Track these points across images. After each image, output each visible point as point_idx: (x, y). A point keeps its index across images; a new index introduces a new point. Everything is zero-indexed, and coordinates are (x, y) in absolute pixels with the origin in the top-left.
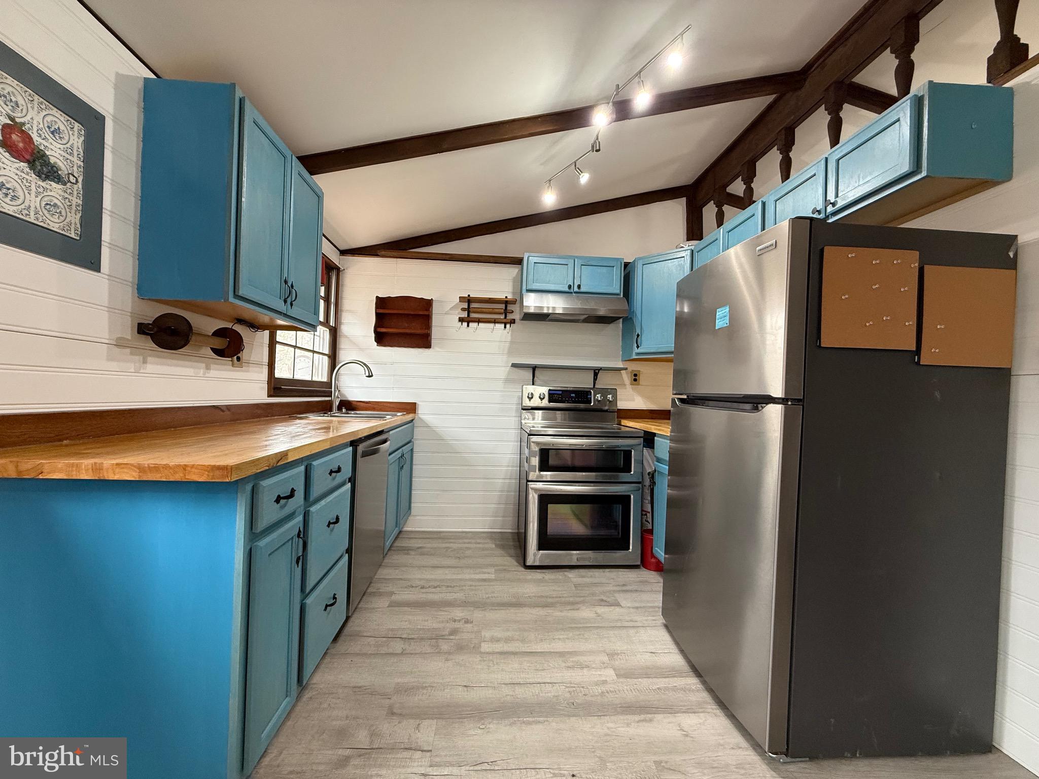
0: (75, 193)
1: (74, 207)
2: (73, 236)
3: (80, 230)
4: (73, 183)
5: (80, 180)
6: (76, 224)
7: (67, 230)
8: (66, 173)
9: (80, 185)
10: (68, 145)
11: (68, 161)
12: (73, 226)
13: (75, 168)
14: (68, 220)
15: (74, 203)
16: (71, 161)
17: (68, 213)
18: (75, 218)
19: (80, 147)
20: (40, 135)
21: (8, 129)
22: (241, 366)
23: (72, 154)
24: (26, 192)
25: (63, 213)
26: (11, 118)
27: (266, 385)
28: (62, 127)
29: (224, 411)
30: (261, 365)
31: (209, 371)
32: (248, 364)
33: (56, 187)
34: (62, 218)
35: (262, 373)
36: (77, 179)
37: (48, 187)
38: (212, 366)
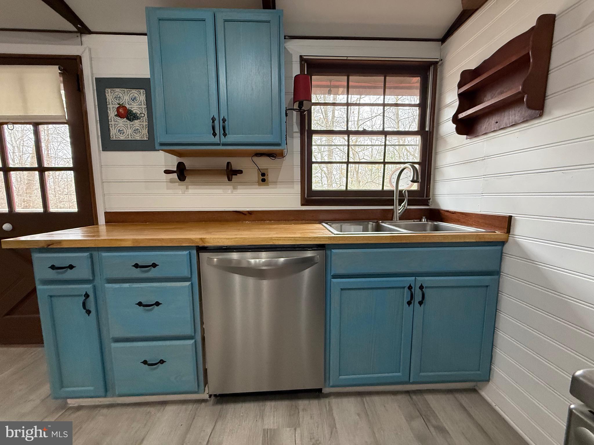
0: (144, 120)
1: (144, 127)
2: (145, 139)
3: (148, 136)
4: (143, 117)
5: (146, 114)
7: (143, 137)
8: (140, 113)
9: (146, 116)
10: (140, 102)
11: (140, 108)
12: (145, 135)
13: (143, 110)
14: (143, 133)
15: (144, 125)
17: (143, 130)
18: (145, 131)
19: (144, 100)
20: (129, 104)
21: (118, 109)
22: (267, 185)
23: (141, 105)
24: (127, 129)
25: (141, 131)
26: (119, 104)
27: (299, 197)
28: (136, 95)
29: (245, 214)
30: (292, 182)
31: (236, 190)
32: (275, 183)
33: (136, 122)
34: (140, 134)
35: (293, 188)
36: (144, 114)
37: (134, 123)
38: (239, 187)
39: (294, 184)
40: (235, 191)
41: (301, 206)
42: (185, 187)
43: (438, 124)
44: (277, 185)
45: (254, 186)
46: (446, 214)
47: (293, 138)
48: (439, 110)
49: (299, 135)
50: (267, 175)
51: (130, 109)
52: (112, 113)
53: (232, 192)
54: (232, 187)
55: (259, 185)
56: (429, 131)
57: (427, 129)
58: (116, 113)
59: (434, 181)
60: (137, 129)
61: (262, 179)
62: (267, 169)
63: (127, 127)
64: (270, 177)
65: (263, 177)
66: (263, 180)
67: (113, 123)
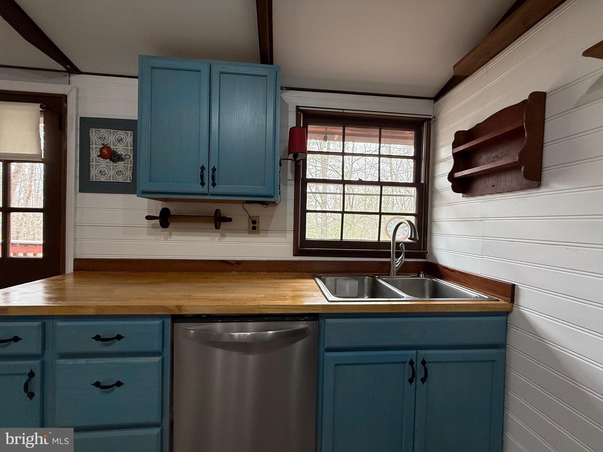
0: (129, 162)
1: (129, 169)
2: (129, 181)
3: (132, 178)
4: (128, 158)
5: (132, 156)
6: (130, 176)
7: (126, 180)
8: (125, 154)
9: (132, 158)
10: (126, 143)
11: (126, 150)
12: (128, 178)
13: (129, 152)
14: (126, 175)
15: (129, 167)
16: (127, 149)
17: (126, 172)
18: (129, 174)
19: (131, 141)
20: (114, 145)
21: (101, 149)
22: (258, 233)
23: (127, 146)
24: (109, 170)
25: (124, 173)
26: (103, 144)
27: (291, 246)
28: (123, 136)
29: (232, 264)
30: (284, 231)
31: (224, 238)
32: (267, 231)
33: (120, 164)
34: (123, 176)
35: (285, 237)
36: (130, 156)
37: (118, 165)
38: (227, 234)
39: (286, 233)
40: (222, 239)
41: (294, 256)
42: (169, 233)
43: (434, 178)
44: (268, 233)
45: (244, 234)
46: (445, 270)
47: (287, 185)
48: (434, 164)
49: (293, 182)
50: (259, 223)
51: (115, 150)
52: (94, 153)
53: (220, 240)
54: (219, 234)
55: (250, 233)
56: (424, 185)
57: (422, 182)
58: (99, 153)
59: (431, 234)
60: (121, 171)
61: (253, 226)
62: (258, 217)
63: (110, 169)
64: (262, 225)
65: (253, 225)
66: (254, 228)
67: (94, 163)
